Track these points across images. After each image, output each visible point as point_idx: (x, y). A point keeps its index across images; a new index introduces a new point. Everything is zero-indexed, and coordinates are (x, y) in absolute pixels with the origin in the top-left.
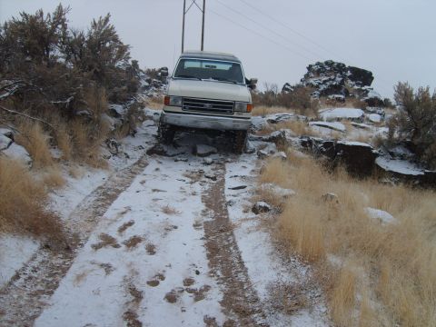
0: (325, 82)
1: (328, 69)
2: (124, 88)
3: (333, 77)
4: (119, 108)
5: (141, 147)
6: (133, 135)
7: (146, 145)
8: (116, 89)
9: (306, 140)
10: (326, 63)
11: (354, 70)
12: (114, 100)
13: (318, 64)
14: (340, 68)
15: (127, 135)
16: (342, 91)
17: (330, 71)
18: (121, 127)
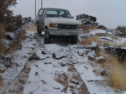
0: (84, 21)
1: (83, 16)
2: (15, 23)
3: (86, 19)
4: (12, 35)
5: (25, 57)
6: (20, 49)
7: (28, 55)
8: (10, 24)
9: (107, 47)
10: (83, 15)
11: (91, 17)
12: (9, 30)
13: (80, 15)
14: (87, 16)
15: (17, 49)
16: (90, 24)
17: (84, 17)
18: (13, 45)
